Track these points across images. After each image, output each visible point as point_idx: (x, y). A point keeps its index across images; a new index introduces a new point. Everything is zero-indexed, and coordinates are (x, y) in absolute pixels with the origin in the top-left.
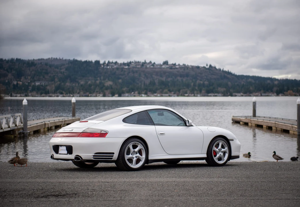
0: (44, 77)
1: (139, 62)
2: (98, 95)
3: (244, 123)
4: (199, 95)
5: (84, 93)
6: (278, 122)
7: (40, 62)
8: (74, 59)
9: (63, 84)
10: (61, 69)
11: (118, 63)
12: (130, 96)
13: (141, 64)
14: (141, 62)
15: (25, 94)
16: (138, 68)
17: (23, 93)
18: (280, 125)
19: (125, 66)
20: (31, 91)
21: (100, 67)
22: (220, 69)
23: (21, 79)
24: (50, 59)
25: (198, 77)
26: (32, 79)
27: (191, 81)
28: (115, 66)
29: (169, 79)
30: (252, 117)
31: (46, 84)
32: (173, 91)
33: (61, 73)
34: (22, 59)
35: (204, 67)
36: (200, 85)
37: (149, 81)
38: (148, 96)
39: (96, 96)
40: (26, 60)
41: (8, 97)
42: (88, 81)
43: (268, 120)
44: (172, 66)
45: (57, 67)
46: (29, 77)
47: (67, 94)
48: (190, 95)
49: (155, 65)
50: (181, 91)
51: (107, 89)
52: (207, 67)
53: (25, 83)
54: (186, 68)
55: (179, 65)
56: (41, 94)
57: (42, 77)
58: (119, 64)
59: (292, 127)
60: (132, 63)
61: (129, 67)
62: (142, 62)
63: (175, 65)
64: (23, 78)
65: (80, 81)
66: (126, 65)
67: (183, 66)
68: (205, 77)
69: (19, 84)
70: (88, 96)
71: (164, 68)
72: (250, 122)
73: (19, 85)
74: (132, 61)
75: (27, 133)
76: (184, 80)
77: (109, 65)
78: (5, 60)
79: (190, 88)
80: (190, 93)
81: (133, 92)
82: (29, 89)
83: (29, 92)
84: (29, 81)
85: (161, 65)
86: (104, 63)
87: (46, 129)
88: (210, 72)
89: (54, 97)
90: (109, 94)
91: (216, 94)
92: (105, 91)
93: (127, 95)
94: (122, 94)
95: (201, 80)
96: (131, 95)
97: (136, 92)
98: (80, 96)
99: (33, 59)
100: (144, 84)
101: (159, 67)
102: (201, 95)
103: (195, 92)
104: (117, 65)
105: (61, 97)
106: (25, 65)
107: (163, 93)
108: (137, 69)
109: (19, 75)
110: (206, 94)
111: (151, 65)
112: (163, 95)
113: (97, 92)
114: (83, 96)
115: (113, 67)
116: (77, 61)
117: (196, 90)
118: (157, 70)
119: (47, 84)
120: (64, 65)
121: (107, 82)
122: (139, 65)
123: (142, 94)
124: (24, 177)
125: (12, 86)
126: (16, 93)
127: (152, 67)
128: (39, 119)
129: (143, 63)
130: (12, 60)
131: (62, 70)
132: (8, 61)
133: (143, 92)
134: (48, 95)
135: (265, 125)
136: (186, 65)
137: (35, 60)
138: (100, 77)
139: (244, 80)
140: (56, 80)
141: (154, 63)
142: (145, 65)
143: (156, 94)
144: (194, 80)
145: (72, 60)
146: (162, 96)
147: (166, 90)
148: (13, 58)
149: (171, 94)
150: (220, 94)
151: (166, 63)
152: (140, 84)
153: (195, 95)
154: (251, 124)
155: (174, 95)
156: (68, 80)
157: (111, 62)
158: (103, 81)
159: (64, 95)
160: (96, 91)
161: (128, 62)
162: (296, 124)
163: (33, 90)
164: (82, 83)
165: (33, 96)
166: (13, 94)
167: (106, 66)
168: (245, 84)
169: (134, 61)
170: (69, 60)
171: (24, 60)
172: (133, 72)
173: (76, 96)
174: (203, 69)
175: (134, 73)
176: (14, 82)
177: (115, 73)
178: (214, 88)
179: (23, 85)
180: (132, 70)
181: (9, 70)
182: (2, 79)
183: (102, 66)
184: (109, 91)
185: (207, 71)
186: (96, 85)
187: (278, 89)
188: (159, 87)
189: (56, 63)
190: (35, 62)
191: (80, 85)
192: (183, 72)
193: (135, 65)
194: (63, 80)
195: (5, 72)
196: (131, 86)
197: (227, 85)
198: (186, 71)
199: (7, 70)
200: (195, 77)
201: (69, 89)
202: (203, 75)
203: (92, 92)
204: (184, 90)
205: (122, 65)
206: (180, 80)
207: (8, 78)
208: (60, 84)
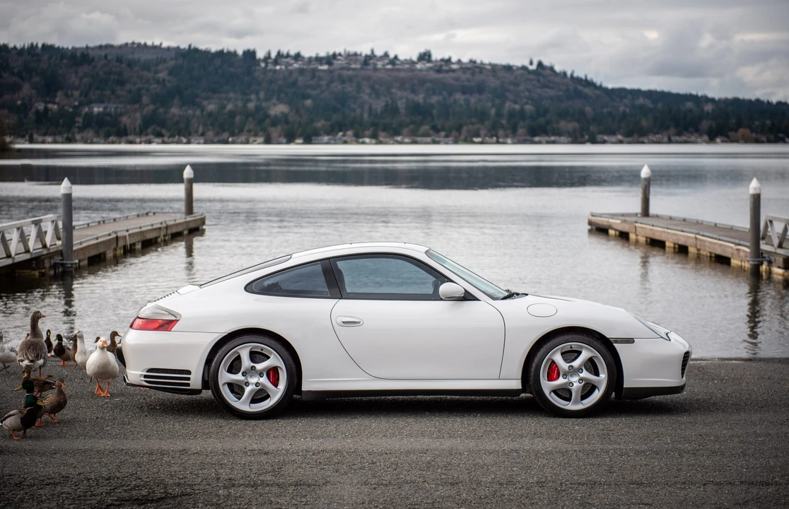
0: (113, 92)
1: (355, 54)
2: (252, 139)
4: (509, 141)
5: (217, 134)
7: (103, 53)
8: (190, 46)
9: (161, 110)
10: (156, 72)
11: (303, 58)
12: (333, 142)
13: (363, 59)
14: (361, 55)
16: (354, 69)
17: (60, 133)
19: (321, 64)
20: (81, 130)
21: (257, 68)
22: (565, 74)
23: (55, 97)
24: (129, 46)
25: (507, 94)
26: (82, 98)
27: (489, 104)
28: (296, 66)
29: (435, 99)
31: (119, 110)
32: (443, 130)
33: (158, 82)
34: (56, 46)
35: (524, 68)
36: (512, 114)
37: (383, 104)
38: (381, 143)
39: (247, 142)
40: (67, 48)
41: (23, 143)
42: (225, 102)
44: (441, 66)
45: (146, 66)
46: (77, 93)
47: (172, 136)
48: (487, 139)
49: (398, 62)
50: (465, 129)
51: (275, 123)
52: (531, 68)
53: (66, 108)
54: (477, 70)
55: (459, 62)
56: (108, 135)
57: (108, 93)
58: (306, 60)
60: (339, 58)
61: (331, 68)
62: (364, 54)
63: (448, 61)
64: (60, 94)
65: (205, 103)
66: (324, 61)
67: (469, 66)
68: (527, 93)
69: (51, 110)
70: (226, 142)
71: (421, 70)
73: (50, 113)
74: (337, 51)
76: (473, 100)
77: (279, 62)
78: (15, 48)
79: (487, 123)
80: (486, 136)
81: (341, 131)
82: (75, 123)
83: (76, 130)
84: (76, 103)
85: (412, 63)
86: (267, 56)
88: (538, 81)
89: (140, 143)
90: (280, 136)
91: (553, 138)
92: (272, 130)
93: (326, 138)
94: (314, 138)
95: (515, 102)
96: (335, 140)
98: (206, 143)
99: (84, 46)
100: (370, 110)
101: (407, 66)
102: (516, 141)
103: (501, 132)
104: (300, 63)
105: (158, 143)
106: (65, 61)
107: (418, 136)
108: (351, 73)
109: (50, 86)
110: (528, 138)
111: (386, 61)
112: (419, 139)
113: (249, 131)
114: (213, 142)
115: (290, 68)
116: (196, 50)
117: (502, 127)
118: (402, 75)
119: (123, 110)
120: (164, 61)
121: (275, 105)
122: (356, 61)
123: (363, 136)
125: (31, 115)
126: (45, 135)
127: (389, 67)
129: (366, 56)
130: (33, 48)
131: (161, 75)
132: (21, 52)
133: (367, 133)
134: (124, 139)
136: (478, 61)
137: (90, 48)
138: (257, 93)
139: (625, 101)
140: (145, 99)
141: (396, 57)
142: (371, 61)
143: (399, 138)
144: (497, 101)
145: (185, 49)
146: (415, 142)
147: (425, 128)
148: (35, 44)
149: (439, 137)
150: (563, 139)
151: (427, 57)
152: (358, 111)
153: (501, 140)
155: (446, 140)
156: (176, 101)
157: (285, 53)
158: (264, 104)
159: (166, 139)
160: (246, 128)
161: (328, 53)
163: (85, 126)
164: (211, 107)
165: (86, 142)
166: (35, 136)
167: (271, 63)
168: (628, 110)
169: (345, 51)
170: (178, 48)
171: (63, 48)
172: (342, 80)
173: (197, 141)
174: (521, 71)
175: (343, 82)
177: (294, 83)
178: (548, 122)
179: (62, 113)
180: (340, 76)
181: (24, 74)
182: (7, 97)
183: (263, 65)
184: (279, 128)
185: (532, 77)
186: (248, 115)
187: (714, 124)
188: (408, 120)
189: (144, 57)
190: (91, 53)
191: (205, 113)
192: (468, 80)
193: (346, 62)
194: (163, 100)
195: (15, 79)
196: (335, 117)
197: (582, 113)
198: (479, 77)
199: (20, 75)
200: (500, 94)
201: (177, 123)
202: (522, 88)
203: (237, 131)
204: (470, 126)
205: (313, 63)
206: (462, 102)
207: (21, 95)
208: (155, 111)
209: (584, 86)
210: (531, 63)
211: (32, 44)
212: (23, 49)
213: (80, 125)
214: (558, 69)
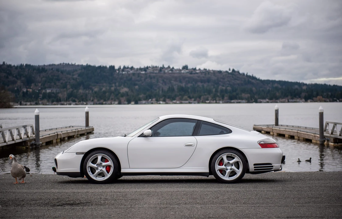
0: (55, 84)
1: (156, 67)
2: (113, 102)
3: (265, 132)
4: (221, 102)
6: (300, 131)
7: (51, 68)
8: (87, 64)
9: (75, 91)
10: (73, 75)
11: (134, 69)
12: (147, 103)
13: (159, 69)
14: (158, 67)
15: (35, 102)
16: (156, 73)
17: (33, 101)
18: (302, 135)
19: (142, 71)
21: (115, 73)
22: (244, 74)
23: (31, 86)
24: (62, 64)
25: (220, 83)
26: (42, 86)
27: (212, 87)
28: (131, 72)
29: (189, 85)
30: (274, 125)
31: (57, 91)
32: (193, 98)
33: (74, 79)
34: (32, 65)
35: (227, 72)
36: (222, 91)
37: (168, 87)
38: (167, 103)
39: (111, 104)
40: (36, 66)
41: (17, 105)
42: (102, 87)
43: (290, 129)
44: (192, 71)
45: (69, 73)
46: (40, 84)
47: (80, 101)
48: (212, 101)
49: (174, 70)
50: (202, 97)
51: (123, 95)
52: (229, 72)
53: (35, 90)
54: (207, 73)
55: (200, 69)
56: (53, 102)
57: (53, 84)
58: (136, 69)
59: (315, 136)
60: (149, 68)
61: (146, 73)
62: (160, 67)
63: (195, 69)
64: (33, 85)
65: (94, 88)
66: (143, 70)
67: (204, 71)
68: (228, 82)
69: (29, 91)
70: (102, 104)
71: (183, 73)
72: (272, 131)
73: (28, 93)
74: (149, 66)
75: (39, 144)
76: (205, 85)
77: (124, 70)
78: (14, 66)
79: (211, 95)
80: (211, 100)
81: (150, 98)
82: (39, 96)
83: (40, 100)
84: (40, 89)
85: (180, 70)
86: (119, 68)
87: (59, 140)
88: (233, 77)
89: (66, 105)
90: (125, 101)
91: (239, 101)
92: (121, 98)
93: (144, 102)
94: (139, 102)
95: (223, 86)
96: (148, 103)
97: (154, 99)
98: (94, 104)
99: (43, 65)
100: (162, 90)
101: (178, 71)
102: (224, 102)
103: (217, 99)
104: (133, 71)
105: (74, 105)
106: (35, 71)
107: (183, 100)
108: (154, 74)
109: (29, 82)
110: (229, 101)
111: (169, 70)
112: (183, 102)
113: (112, 99)
114: (97, 104)
115: (129, 73)
116: (90, 66)
117: (218, 96)
118: (176, 75)
119: (59, 91)
120: (76, 71)
121: (123, 88)
122: (156, 70)
123: (160, 101)
124: (40, 188)
125: (21, 94)
126: (26, 102)
127: (170, 72)
128: (51, 130)
129: (161, 68)
130: (22, 66)
131: (75, 77)
132: (16, 68)
133: (161, 99)
134: (60, 103)
135: (287, 134)
136: (208, 69)
137: (45, 65)
138: (115, 83)
139: (269, 85)
140: (68, 86)
141: (173, 68)
142: (163, 70)
143: (175, 101)
144: (216, 86)
145: (85, 65)
146: (181, 103)
147: (186, 97)
149: (191, 101)
150: (244, 101)
151: (186, 68)
152: (158, 91)
153: (217, 102)
154: (273, 133)
155: (195, 102)
156: (81, 87)
157: (127, 67)
158: (118, 88)
159: (77, 103)
160: (110, 98)
161: (145, 66)
162: (319, 133)
163: (43, 98)
164: (96, 89)
165: (44, 105)
166: (22, 102)
168: (270, 89)
169: (152, 65)
170: (82, 65)
171: (34, 66)
172: (151, 78)
173: (90, 104)
174: (226, 73)
176: (23, 89)
177: (131, 79)
178: (237, 94)
179: (34, 92)
180: (149, 76)
181: (18, 77)
182: (11, 86)
183: (118, 72)
184: (124, 98)
185: (230, 75)
186: (111, 92)
187: (307, 94)
188: (178, 94)
189: (68, 69)
190: (46, 68)
191: (93, 92)
192: (203, 77)
193: (152, 70)
194: (76, 87)
195: (14, 79)
196: (148, 93)
197: (251, 90)
198: (207, 76)
199: (16, 77)
200: (217, 83)
201: (82, 96)
202: (226, 80)
203: (107, 99)
204: (205, 96)
205: (139, 70)
206: (201, 86)
207: (16, 85)
208: (72, 91)
209: (252, 79)
210: (230, 70)
211: (21, 64)
212: (17, 66)
213: (41, 97)
214: (241, 72)
